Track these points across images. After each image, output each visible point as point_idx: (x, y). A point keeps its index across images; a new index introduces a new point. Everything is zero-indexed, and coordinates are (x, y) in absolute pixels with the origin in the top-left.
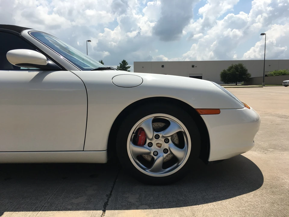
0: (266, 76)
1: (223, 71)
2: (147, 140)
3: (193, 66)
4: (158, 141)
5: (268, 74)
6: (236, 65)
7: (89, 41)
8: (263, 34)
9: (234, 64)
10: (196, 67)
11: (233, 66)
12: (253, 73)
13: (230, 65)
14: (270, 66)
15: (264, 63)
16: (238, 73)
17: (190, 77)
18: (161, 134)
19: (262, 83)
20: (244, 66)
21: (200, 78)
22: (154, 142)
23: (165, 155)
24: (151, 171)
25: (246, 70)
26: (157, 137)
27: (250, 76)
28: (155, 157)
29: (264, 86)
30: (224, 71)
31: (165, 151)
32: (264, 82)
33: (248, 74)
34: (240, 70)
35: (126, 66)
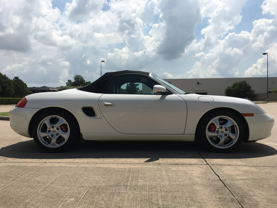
0: (270, 92)
1: (227, 88)
2: (216, 129)
3: (198, 83)
4: (222, 130)
5: (271, 91)
6: (240, 82)
7: (102, 61)
8: (265, 54)
9: (238, 81)
10: (201, 84)
11: (237, 83)
12: (256, 89)
13: (234, 82)
14: (272, 83)
15: (267, 80)
16: (242, 90)
17: (195, 93)
18: (223, 126)
19: (266, 99)
20: (247, 83)
21: (206, 94)
22: (220, 130)
23: (226, 137)
24: (218, 145)
25: (250, 87)
26: (221, 128)
27: (254, 93)
28: (220, 138)
29: (268, 102)
30: (229, 87)
31: (226, 135)
32: (268, 98)
33: (252, 91)
34: (244, 87)
35: (135, 84)
